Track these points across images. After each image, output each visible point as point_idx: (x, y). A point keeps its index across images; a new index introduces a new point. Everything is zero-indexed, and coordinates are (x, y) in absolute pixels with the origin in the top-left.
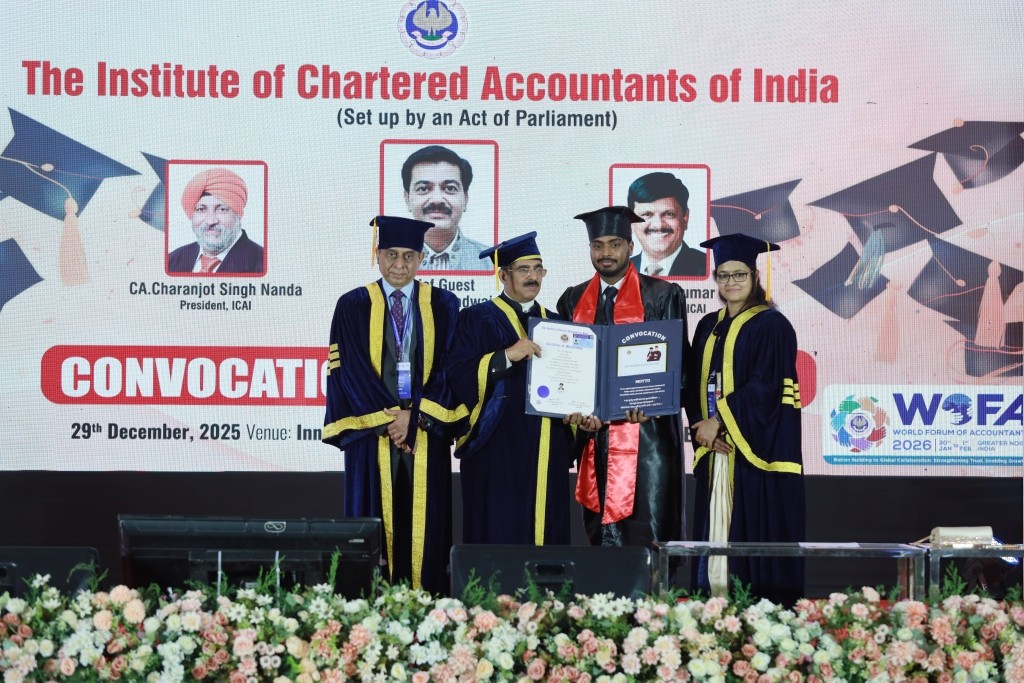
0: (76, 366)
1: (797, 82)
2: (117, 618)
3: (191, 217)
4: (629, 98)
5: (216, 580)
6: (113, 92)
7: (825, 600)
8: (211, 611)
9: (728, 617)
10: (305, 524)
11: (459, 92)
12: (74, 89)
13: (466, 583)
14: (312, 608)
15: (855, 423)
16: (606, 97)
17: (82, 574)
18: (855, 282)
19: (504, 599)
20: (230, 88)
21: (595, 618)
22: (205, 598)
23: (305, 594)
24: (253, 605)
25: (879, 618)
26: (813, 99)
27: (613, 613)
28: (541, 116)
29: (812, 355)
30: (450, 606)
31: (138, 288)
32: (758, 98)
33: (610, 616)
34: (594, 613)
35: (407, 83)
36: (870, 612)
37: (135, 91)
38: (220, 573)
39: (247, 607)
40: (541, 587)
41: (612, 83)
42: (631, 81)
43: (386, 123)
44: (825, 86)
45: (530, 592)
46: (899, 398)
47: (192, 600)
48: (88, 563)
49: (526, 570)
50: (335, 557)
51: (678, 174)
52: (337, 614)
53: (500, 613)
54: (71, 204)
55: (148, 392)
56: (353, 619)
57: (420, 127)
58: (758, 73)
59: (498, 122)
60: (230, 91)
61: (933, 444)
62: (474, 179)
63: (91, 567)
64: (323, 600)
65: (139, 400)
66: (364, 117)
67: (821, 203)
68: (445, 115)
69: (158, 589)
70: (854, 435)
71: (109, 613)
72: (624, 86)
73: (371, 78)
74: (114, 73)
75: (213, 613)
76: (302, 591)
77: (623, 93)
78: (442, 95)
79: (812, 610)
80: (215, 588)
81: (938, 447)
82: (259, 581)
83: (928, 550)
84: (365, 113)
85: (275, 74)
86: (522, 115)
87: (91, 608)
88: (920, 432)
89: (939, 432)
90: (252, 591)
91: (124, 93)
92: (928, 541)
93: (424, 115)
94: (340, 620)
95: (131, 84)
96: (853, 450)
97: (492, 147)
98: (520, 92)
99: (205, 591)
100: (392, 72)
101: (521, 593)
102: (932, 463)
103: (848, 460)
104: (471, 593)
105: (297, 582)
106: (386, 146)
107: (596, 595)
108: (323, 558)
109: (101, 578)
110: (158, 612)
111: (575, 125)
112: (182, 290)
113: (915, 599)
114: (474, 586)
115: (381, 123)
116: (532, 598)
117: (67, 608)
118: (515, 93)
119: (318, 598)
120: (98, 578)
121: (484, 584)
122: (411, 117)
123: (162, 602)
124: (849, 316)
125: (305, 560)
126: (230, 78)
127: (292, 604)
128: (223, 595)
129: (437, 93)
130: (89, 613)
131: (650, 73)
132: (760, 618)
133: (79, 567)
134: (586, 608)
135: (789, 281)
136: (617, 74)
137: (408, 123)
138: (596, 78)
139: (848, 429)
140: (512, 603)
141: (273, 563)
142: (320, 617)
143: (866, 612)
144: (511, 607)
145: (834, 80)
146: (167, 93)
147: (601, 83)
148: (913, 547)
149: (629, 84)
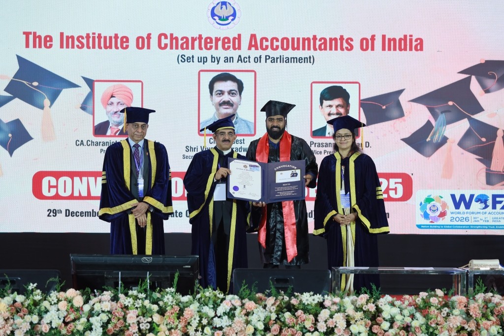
0: (49, 181)
1: (403, 42)
2: (70, 304)
3: (106, 108)
4: (320, 49)
5: (118, 286)
6: (67, 47)
7: (417, 296)
8: (115, 301)
9: (369, 304)
10: (161, 259)
11: (237, 46)
12: (48, 45)
13: (241, 287)
14: (165, 300)
15: (432, 208)
16: (309, 49)
17: (53, 283)
18: (432, 139)
19: (259, 295)
20: (125, 45)
21: (304, 304)
22: (113, 295)
23: (162, 293)
24: (136, 298)
25: (444, 304)
26: (411, 49)
27: (313, 302)
28: (277, 58)
29: (411, 175)
30: (233, 298)
31: (79, 143)
32: (384, 49)
33: (311, 303)
34: (304, 302)
35: (211, 42)
36: (439, 301)
37: (78, 46)
38: (120, 282)
39: (133, 299)
40: (278, 289)
41: (312, 42)
42: (321, 41)
43: (201, 62)
44: (416, 43)
45: (272, 292)
46: (453, 196)
47: (107, 296)
48: (55, 277)
49: (270, 281)
50: (177, 275)
51: (344, 86)
52: (177, 302)
53: (257, 302)
54: (47, 102)
55: (84, 194)
56: (185, 305)
57: (218, 64)
58: (384, 37)
59: (256, 61)
60: (124, 46)
61: (470, 219)
62: (244, 89)
63: (57, 279)
64: (171, 296)
65: (80, 198)
66: (190, 59)
67: (415, 100)
68: (230, 58)
69: (90, 290)
70: (431, 214)
71: (66, 302)
72: (318, 43)
73: (193, 40)
74: (68, 38)
75: (117, 302)
76: (160, 291)
77: (317, 47)
78: (229, 47)
79: (411, 300)
80: (118, 290)
81: (473, 220)
82: (139, 286)
83: (468, 271)
84: (191, 56)
85: (147, 38)
86: (268, 57)
87: (57, 300)
88: (464, 213)
89: (473, 213)
90: (136, 291)
91: (73, 47)
92: (468, 267)
93: (220, 58)
94: (179, 306)
95: (76, 43)
96: (431, 222)
97: (253, 73)
98: (267, 47)
99: (112, 291)
100: (204, 37)
101: (268, 292)
102: (470, 228)
103: (428, 227)
104: (243, 292)
105: (158, 287)
106: (201, 73)
107: (304, 293)
108: (171, 275)
109: (62, 285)
110: (90, 301)
111: (294, 62)
112: (101, 144)
113: (461, 295)
114: (245, 289)
115: (199, 62)
116: (273, 294)
117: (45, 300)
118: (264, 47)
119: (168, 295)
120: (60, 285)
121: (249, 288)
122: (213, 59)
123: (91, 297)
124: (429, 156)
125: (162, 276)
126: (124, 40)
127: (156, 298)
128: (122, 293)
129: (226, 47)
130: (56, 302)
131: (331, 37)
132: (385, 305)
133: (51, 280)
134: (300, 299)
135: (399, 139)
136: (315, 38)
137: (212, 62)
138: (304, 39)
139: (428, 211)
140: (263, 297)
141: (146, 278)
142: (169, 304)
143: (437, 301)
144: (263, 299)
145: (421, 40)
146: (94, 47)
147: (306, 42)
148: (460, 269)
149: (321, 42)
